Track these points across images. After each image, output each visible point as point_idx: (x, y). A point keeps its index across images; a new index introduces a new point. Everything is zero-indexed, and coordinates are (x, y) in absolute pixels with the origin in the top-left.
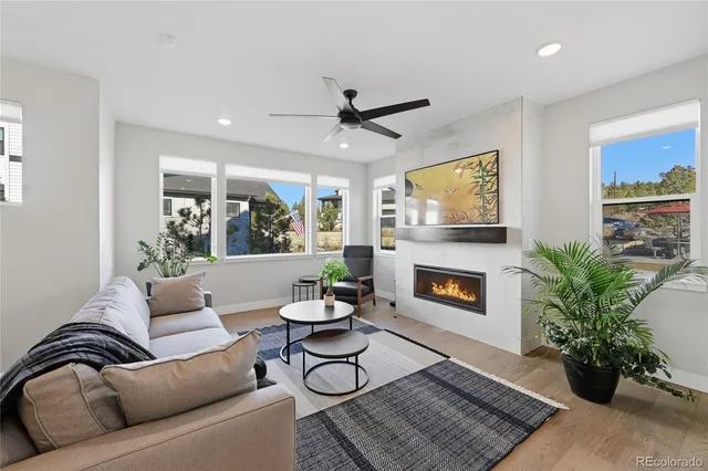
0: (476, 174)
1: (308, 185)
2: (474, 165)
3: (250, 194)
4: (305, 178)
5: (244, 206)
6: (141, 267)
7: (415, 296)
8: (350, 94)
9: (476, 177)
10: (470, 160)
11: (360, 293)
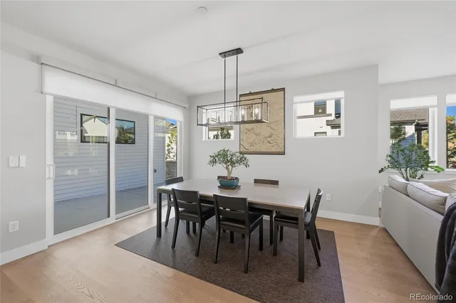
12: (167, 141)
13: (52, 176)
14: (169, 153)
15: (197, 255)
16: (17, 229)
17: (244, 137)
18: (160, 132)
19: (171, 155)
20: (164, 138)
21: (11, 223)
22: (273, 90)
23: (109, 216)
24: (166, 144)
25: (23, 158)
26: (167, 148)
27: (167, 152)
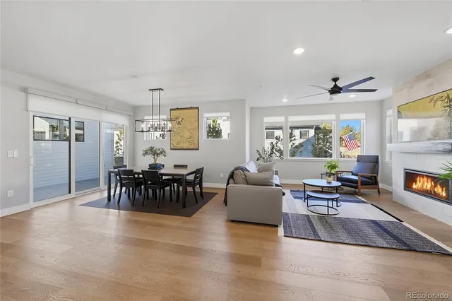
0: (445, 105)
1: (334, 120)
2: (443, 98)
3: (315, 124)
4: (333, 117)
5: (312, 133)
6: (258, 160)
7: (405, 189)
8: (335, 80)
9: (445, 107)
10: (441, 95)
11: (359, 183)
12: (116, 139)
13: (32, 163)
14: (118, 150)
15: (133, 205)
16: (12, 195)
17: (173, 138)
18: (109, 128)
19: (120, 152)
20: (113, 134)
21: (9, 192)
22: (192, 108)
23: (70, 193)
24: (115, 142)
25: (16, 152)
26: (115, 145)
27: (115, 149)
